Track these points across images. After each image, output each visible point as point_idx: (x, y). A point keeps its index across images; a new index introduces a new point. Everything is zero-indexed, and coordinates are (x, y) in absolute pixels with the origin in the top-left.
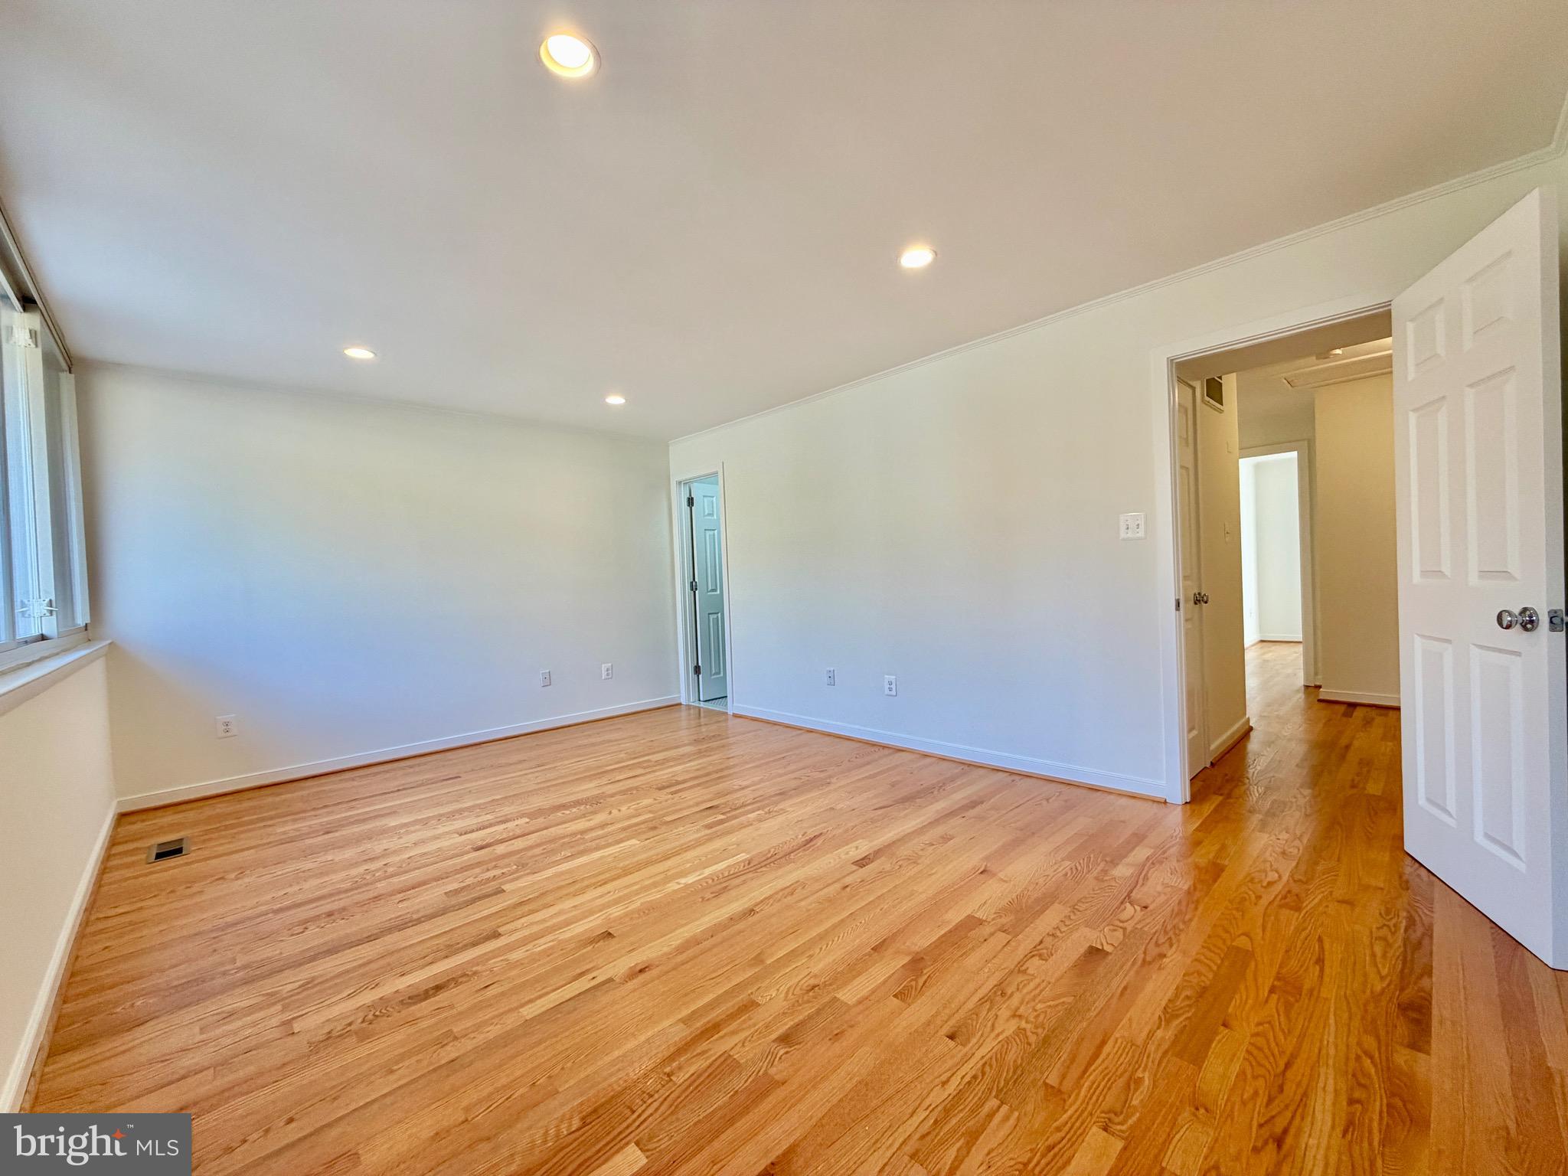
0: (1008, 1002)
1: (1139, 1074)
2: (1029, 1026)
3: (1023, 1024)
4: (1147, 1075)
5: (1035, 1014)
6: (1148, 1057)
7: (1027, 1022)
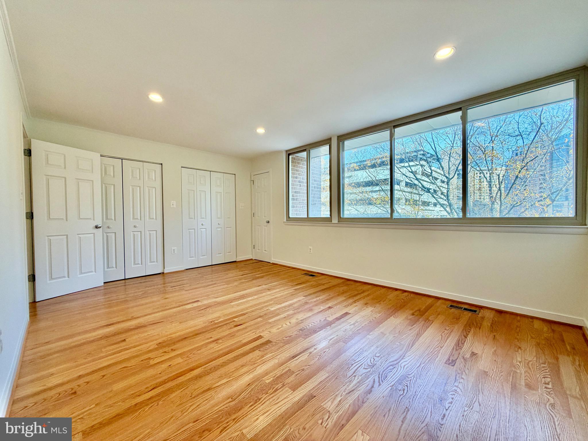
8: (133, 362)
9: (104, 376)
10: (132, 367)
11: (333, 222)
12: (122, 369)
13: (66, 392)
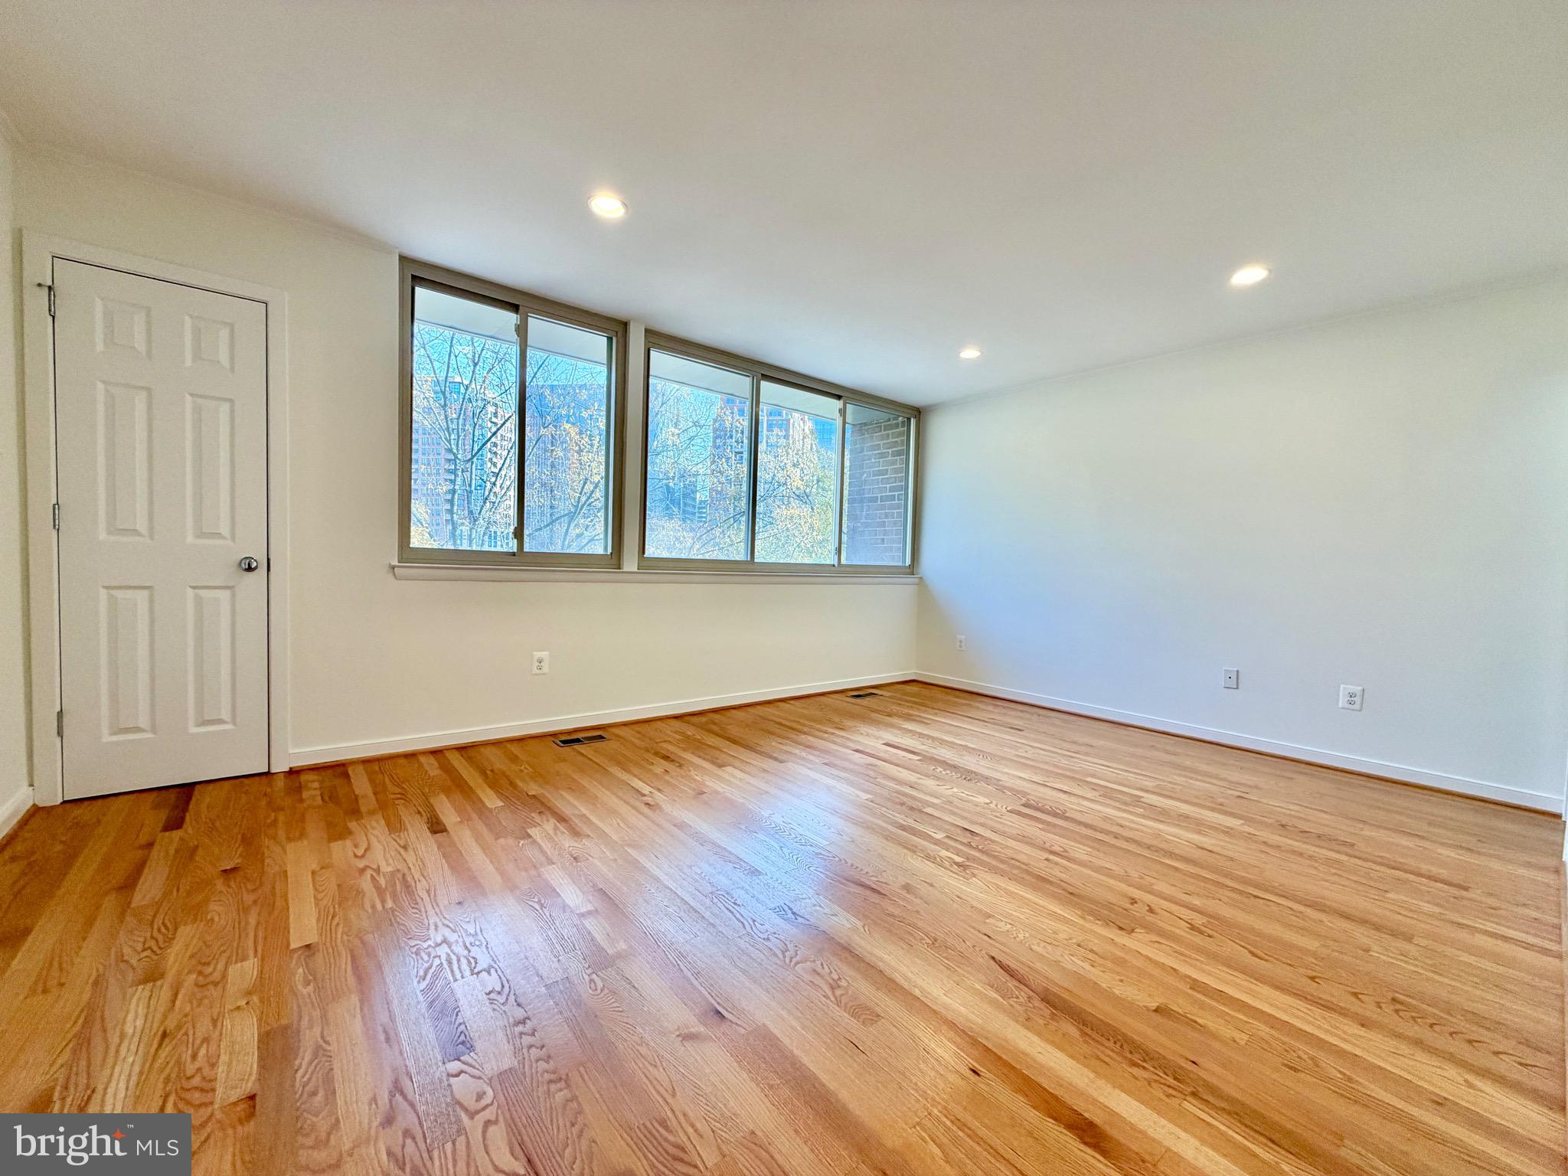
0: (461, 944)
1: (310, 988)
2: (425, 945)
3: (430, 943)
4: (304, 992)
5: (432, 955)
6: (312, 1003)
7: (430, 946)
8: (1230, 948)
9: (1313, 978)
10: (1243, 944)
11: (625, 569)
12: (1267, 957)
13: (1413, 1018)
